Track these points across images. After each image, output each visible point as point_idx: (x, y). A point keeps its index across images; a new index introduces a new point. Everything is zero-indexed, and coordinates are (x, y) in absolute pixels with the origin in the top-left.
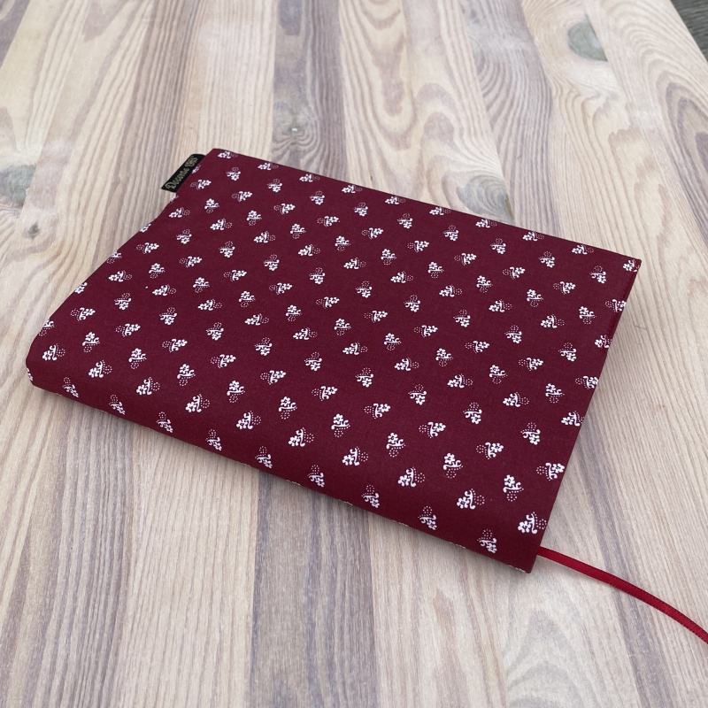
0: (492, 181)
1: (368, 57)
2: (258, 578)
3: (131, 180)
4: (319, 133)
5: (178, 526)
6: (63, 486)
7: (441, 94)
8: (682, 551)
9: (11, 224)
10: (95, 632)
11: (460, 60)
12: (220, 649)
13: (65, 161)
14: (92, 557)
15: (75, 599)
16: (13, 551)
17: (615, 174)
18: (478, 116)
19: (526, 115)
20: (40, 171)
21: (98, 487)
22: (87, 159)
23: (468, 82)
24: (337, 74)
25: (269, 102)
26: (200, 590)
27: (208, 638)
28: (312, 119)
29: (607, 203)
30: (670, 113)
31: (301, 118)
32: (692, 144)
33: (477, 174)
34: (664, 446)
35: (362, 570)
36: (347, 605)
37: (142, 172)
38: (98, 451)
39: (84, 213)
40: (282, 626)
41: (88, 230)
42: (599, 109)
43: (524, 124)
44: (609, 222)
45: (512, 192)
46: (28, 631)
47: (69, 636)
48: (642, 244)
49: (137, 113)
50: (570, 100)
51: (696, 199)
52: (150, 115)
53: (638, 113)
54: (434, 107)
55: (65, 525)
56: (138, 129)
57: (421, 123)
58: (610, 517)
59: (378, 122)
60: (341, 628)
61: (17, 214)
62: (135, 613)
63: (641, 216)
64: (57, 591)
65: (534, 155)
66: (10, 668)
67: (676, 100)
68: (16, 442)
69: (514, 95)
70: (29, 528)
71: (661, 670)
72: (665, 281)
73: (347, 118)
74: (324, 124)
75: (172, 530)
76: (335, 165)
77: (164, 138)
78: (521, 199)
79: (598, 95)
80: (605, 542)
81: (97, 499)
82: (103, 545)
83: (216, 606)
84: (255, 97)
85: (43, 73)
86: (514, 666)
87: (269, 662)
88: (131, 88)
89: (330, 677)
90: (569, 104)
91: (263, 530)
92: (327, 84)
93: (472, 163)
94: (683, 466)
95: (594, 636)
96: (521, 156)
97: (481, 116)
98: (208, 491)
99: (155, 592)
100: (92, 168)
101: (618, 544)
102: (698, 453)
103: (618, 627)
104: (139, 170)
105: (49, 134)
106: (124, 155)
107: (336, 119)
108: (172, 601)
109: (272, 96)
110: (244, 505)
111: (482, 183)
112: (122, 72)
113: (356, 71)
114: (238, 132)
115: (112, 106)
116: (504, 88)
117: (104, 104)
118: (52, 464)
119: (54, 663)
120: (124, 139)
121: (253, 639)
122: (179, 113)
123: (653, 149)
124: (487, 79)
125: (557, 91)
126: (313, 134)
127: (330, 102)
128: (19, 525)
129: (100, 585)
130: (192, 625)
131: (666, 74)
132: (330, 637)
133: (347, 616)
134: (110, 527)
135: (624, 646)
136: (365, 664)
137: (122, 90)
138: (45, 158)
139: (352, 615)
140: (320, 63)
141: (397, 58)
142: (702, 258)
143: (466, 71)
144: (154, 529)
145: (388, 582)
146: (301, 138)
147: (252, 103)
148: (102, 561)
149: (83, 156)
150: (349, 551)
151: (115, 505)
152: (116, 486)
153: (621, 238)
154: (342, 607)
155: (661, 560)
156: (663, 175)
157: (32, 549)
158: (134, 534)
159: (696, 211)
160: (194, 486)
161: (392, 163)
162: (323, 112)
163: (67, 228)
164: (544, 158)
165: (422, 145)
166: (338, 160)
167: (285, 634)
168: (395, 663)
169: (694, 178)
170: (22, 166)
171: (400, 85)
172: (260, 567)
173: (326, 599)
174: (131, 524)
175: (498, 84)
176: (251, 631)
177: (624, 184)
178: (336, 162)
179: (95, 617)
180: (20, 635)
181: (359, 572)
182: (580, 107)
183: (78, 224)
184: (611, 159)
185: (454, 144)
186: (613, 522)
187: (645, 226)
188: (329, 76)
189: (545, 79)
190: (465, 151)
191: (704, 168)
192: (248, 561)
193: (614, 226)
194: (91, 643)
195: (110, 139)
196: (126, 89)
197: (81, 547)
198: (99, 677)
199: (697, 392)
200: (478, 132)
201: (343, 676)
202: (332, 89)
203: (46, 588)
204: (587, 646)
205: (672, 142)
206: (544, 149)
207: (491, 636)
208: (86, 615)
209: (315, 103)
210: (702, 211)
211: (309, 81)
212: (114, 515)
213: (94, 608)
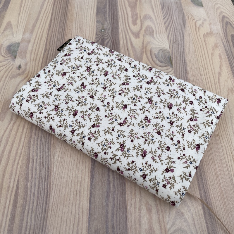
0: (166, 51)
1: (127, 3)
2: (91, 196)
3: (51, 49)
4: (111, 32)
5: (66, 177)
6: (29, 162)
7: (150, 18)
8: (223, 188)
9: (12, 65)
10: (39, 215)
11: (156, 5)
12: (79, 221)
13: (29, 41)
14: (39, 187)
15: (33, 202)
16: (14, 185)
17: (205, 49)
18: (162, 26)
19: (177, 26)
20: (21, 45)
21: (40, 162)
22: (36, 41)
23: (159, 13)
24: (117, 10)
25: (95, 20)
26: (72, 200)
27: (75, 217)
28: (109, 27)
29: (202, 60)
30: (223, 27)
31: (105, 26)
32: (230, 38)
33: (161, 48)
34: (218, 150)
35: (123, 194)
37: (54, 46)
38: (40, 149)
39: (36, 61)
40: (98, 213)
41: (37, 68)
42: (200, 25)
43: (176, 30)
44: (203, 67)
45: (172, 55)
46: (19, 214)
47: (31, 216)
48: (213, 75)
49: (52, 23)
50: (191, 21)
51: (230, 59)
52: (56, 24)
53: (212, 26)
54: (148, 23)
55: (30, 176)
56: (53, 30)
57: (144, 29)
58: (201, 175)
59: (130, 28)
60: (117, 214)
61: (14, 61)
62: (52, 208)
63: (213, 65)
64: (28, 199)
65: (179, 42)
66: (13, 226)
67: (225, 22)
68: (14, 145)
69: (173, 18)
70: (19, 177)
71: (216, 230)
72: (220, 89)
73: (120, 26)
74: (112, 29)
75: (64, 178)
76: (116, 44)
77: (61, 33)
78: (175, 58)
79: (200, 19)
80: (199, 184)
81: (40, 166)
82: (42, 183)
83: (77, 205)
84: (90, 18)
85: (22, 8)
86: (170, 228)
87: (94, 226)
88: (50, 14)
89: (113, 231)
90: (191, 23)
91: (92, 178)
92: (114, 13)
93: (159, 44)
94: (224, 157)
95: (195, 217)
96: (175, 42)
97: (163, 26)
98: (75, 164)
99: (58, 200)
100: (38, 44)
101: (203, 185)
102: (229, 152)
103: (203, 214)
104: (53, 45)
105: (24, 31)
106: (48, 39)
107: (116, 27)
108: (64, 204)
109: (96, 18)
110: (86, 169)
111: (163, 52)
112: (48, 8)
113: (123, 9)
114: (85, 31)
115: (44, 21)
116: (170, 16)
117: (42, 20)
118: (26, 153)
119: (27, 225)
120: (48, 33)
121: (89, 218)
122: (66, 24)
123: (217, 40)
124: (165, 12)
125: (187, 18)
126: (109, 32)
127: (114, 20)
128: (16, 175)
129: (41, 197)
130: (70, 212)
131: (222, 12)
132: (113, 217)
133: (118, 210)
134: (44, 177)
135: (204, 221)
136: (124, 227)
137: (47, 15)
138: (23, 40)
139: (120, 209)
140: (111, 5)
141: (136, 4)
142: (232, 81)
143: (158, 9)
144: (58, 178)
145: (131, 197)
146: (105, 34)
147: (89, 21)
148: (42, 189)
149: (35, 40)
150: (119, 186)
151: (46, 168)
152: (46, 162)
153: (206, 73)
154: (117, 207)
155: (217, 191)
156: (220, 50)
157: (20, 184)
158: (52, 179)
159: (231, 64)
160: (71, 162)
161: (134, 44)
162: (112, 24)
163: (30, 66)
164: (183, 43)
165: (144, 37)
166: (117, 42)
167: (99, 216)
168: (133, 227)
169: (230, 51)
170: (16, 43)
171: (137, 14)
172: (91, 192)
173: (112, 204)
174: (51, 175)
175: (168, 15)
176: (88, 215)
177: (208, 53)
178: (116, 43)
179: (40, 209)
180: (16, 215)
181: (122, 194)
182: (194, 23)
183: (34, 65)
184: (204, 43)
185: (154, 37)
186: (202, 177)
187: (214, 69)
188: (114, 11)
189: (183, 13)
190: (157, 40)
191: (233, 48)
192: (87, 190)
193: (204, 68)
194: (38, 218)
195: (44, 33)
196: (49, 14)
197: (35, 184)
198: (41, 230)
199: (229, 130)
200: (162, 32)
201: (117, 231)
202: (115, 15)
203: (24, 198)
204: (193, 221)
205: (223, 37)
206: (183, 39)
207: (163, 218)
208: (37, 208)
209: (109, 21)
210: (232, 64)
211: (108, 12)
212: (45, 172)
213: (39, 206)
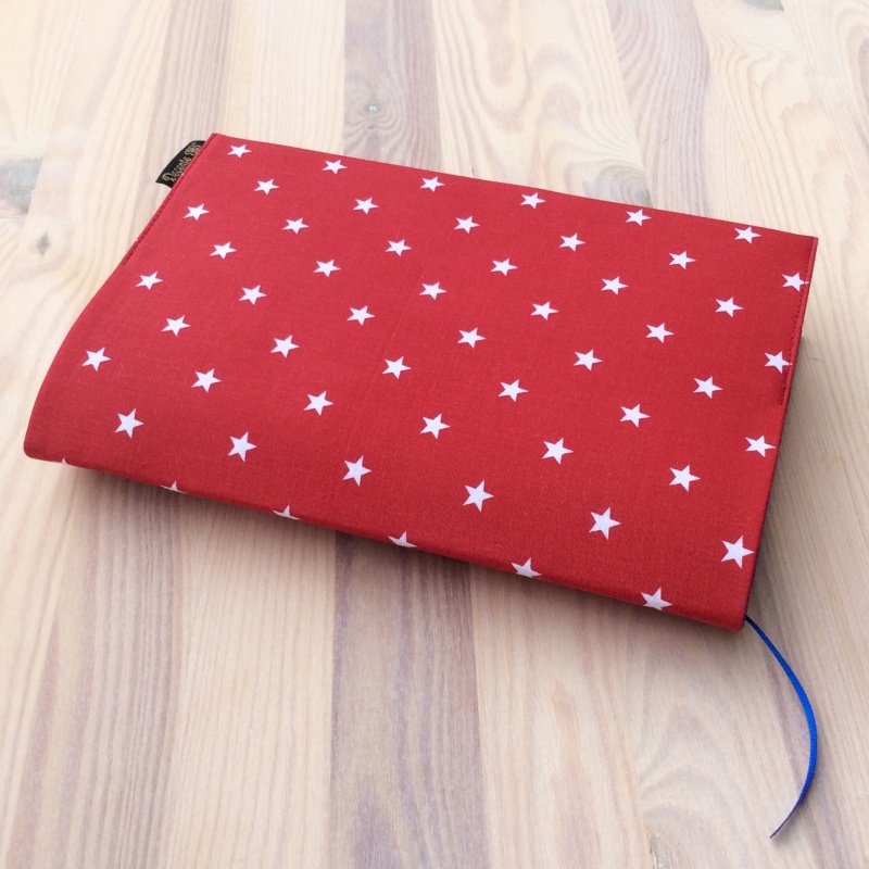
0: (630, 172)
1: (469, 9)
2: (337, 669)
4: (405, 113)
6: (96, 562)
7: (564, 58)
9: (14, 236)
10: (142, 735)
11: (589, 10)
13: (78, 154)
14: (135, 646)
15: (116, 696)
16: (37, 641)
17: (789, 162)
18: (612, 87)
19: (674, 85)
20: (48, 167)
22: (107, 150)
23: (600, 40)
24: (427, 31)
25: (338, 71)
26: (267, 685)
27: (278, 740)
28: (396, 94)
29: (777, 199)
31: (381, 93)
33: (610, 164)
34: (839, 508)
35: (464, 661)
36: (446, 701)
39: (106, 221)
40: (368, 725)
42: (770, 76)
43: (672, 96)
45: (654, 186)
46: (62, 734)
47: (111, 740)
49: (168, 88)
50: (733, 63)
53: (821, 81)
54: (554, 76)
55: (101, 609)
56: (171, 110)
57: (538, 97)
59: (481, 97)
60: (440, 727)
61: (21, 223)
62: (189, 712)
63: (821, 216)
64: (94, 686)
65: (684, 138)
66: (42, 776)
68: (35, 509)
69: (660, 56)
70: (57, 613)
73: (441, 92)
74: (411, 100)
76: (426, 155)
78: (665, 196)
79: (770, 57)
81: (139, 578)
82: (148, 633)
83: (286, 703)
84: (321, 64)
85: (44, 37)
86: (649, 771)
87: (353, 768)
88: (159, 54)
89: (427, 784)
90: (732, 70)
91: (342, 613)
92: (415, 47)
93: (602, 149)
95: (747, 735)
96: (667, 139)
97: (616, 86)
99: (213, 687)
100: (114, 161)
103: (777, 724)
105: (56, 117)
106: (153, 144)
107: (426, 95)
108: (233, 697)
109: (343, 63)
110: (318, 584)
111: (616, 176)
112: (147, 32)
113: (452, 27)
114: (299, 112)
115: (135, 80)
116: (647, 49)
117: (125, 77)
118: (80, 535)
119: (94, 771)
121: (333, 741)
122: (222, 88)
123: (838, 127)
124: (624, 36)
125: (716, 51)
126: (397, 115)
127: (418, 70)
128: (44, 609)
129: (145, 679)
130: (259, 725)
131: (859, 27)
132: (425, 738)
133: (446, 714)
134: (155, 611)
135: (783, 747)
136: (468, 768)
137: (147, 58)
138: (53, 150)
139: (452, 711)
140: (404, 16)
141: (506, 9)
143: (596, 25)
144: (209, 613)
145: (496, 673)
146: (382, 120)
147: (317, 74)
148: (147, 652)
149: (102, 147)
150: (448, 638)
151: (160, 584)
152: (160, 561)
154: (441, 703)
156: (852, 164)
157: (61, 638)
158: (185, 618)
161: (499, 151)
162: (410, 84)
163: (85, 240)
164: (697, 142)
165: (538, 127)
166: (430, 148)
167: (372, 736)
168: (505, 767)
170: (24, 160)
171: (509, 47)
172: (339, 658)
173: (420, 694)
174: (180, 606)
175: (639, 44)
176: (330, 733)
177: (800, 174)
178: (427, 150)
179: (141, 716)
180: (53, 739)
181: (460, 663)
182: (745, 72)
183: (100, 234)
184: (784, 142)
185: (580, 125)
188: (417, 36)
189: (701, 36)
190: (593, 134)
192: (324, 651)
194: (137, 747)
195: (136, 122)
196: (152, 56)
197: (121, 635)
198: (149, 786)
200: (612, 109)
201: (442, 782)
202: (421, 53)
203: (80, 684)
204: (739, 747)
206: (698, 129)
207: (621, 736)
208: (130, 716)
209: (399, 72)
212: (159, 597)
213: (139, 706)
